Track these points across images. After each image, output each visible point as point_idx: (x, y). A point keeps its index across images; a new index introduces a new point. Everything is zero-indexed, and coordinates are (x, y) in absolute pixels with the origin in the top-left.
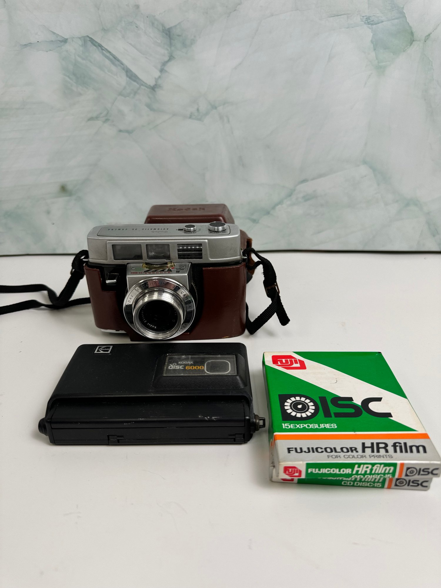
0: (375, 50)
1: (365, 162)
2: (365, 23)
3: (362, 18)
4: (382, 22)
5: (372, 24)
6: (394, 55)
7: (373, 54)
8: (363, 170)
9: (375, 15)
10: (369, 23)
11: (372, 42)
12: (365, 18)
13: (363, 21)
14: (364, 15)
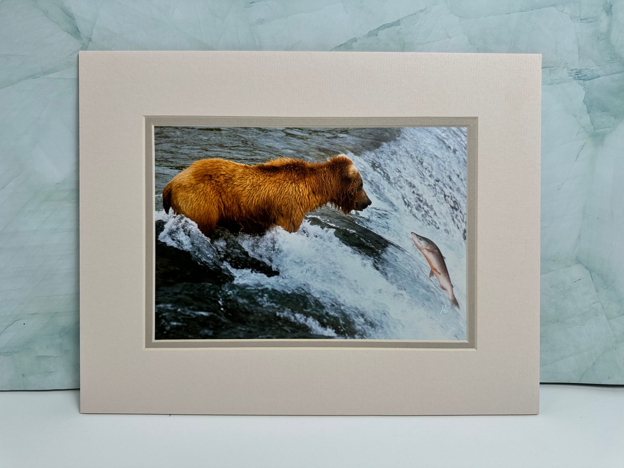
0: (589, 112)
1: (578, 261)
2: (575, 78)
3: (569, 72)
4: (599, 77)
5: (584, 80)
6: (615, 118)
7: (586, 119)
8: (577, 271)
9: (588, 68)
10: (579, 79)
11: (585, 102)
12: (575, 71)
13: (571, 76)
14: (572, 68)
